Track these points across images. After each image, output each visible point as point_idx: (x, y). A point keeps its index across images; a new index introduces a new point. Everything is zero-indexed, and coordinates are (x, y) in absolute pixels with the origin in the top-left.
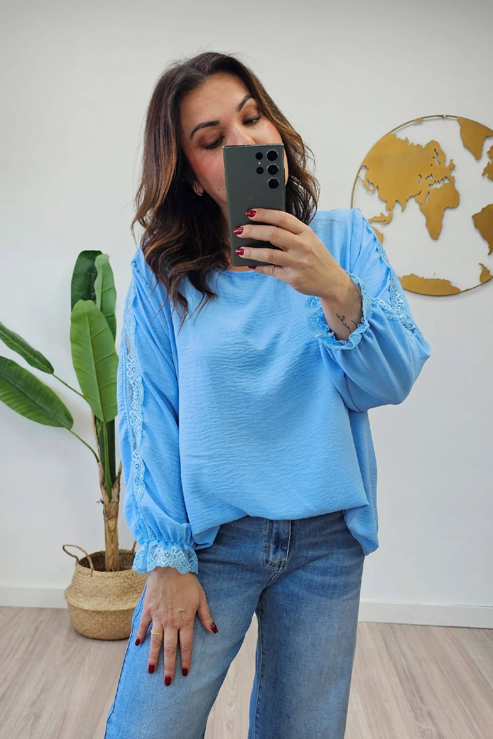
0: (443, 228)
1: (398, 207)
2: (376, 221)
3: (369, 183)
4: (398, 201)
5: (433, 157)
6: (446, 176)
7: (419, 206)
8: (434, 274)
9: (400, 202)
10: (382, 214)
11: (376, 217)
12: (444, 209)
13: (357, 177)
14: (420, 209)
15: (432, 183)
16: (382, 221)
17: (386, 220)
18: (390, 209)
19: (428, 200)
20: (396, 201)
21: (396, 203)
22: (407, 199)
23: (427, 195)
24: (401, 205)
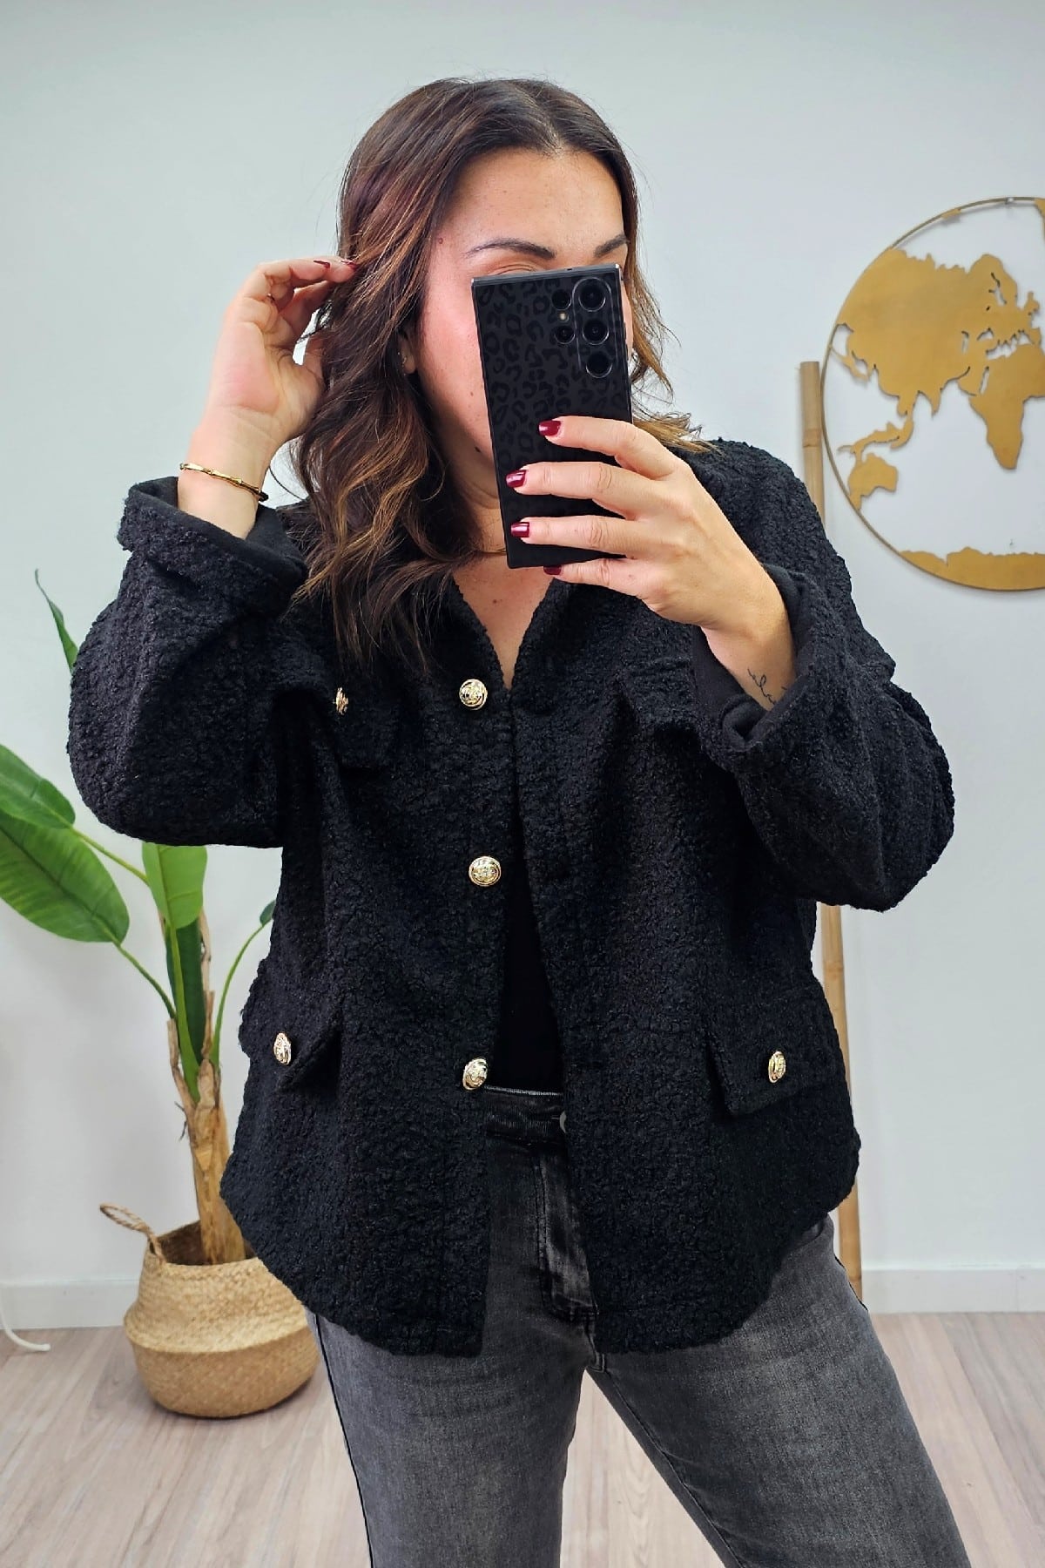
0: (1024, 443)
1: (923, 407)
2: (877, 441)
3: (854, 360)
4: (924, 394)
5: (990, 291)
6: (1022, 328)
7: (970, 400)
8: (1012, 544)
9: (924, 392)
10: (890, 426)
11: (877, 432)
12: (1025, 402)
13: (830, 349)
14: (973, 406)
15: (992, 348)
16: (891, 441)
17: (898, 438)
18: (906, 412)
19: (988, 384)
20: (919, 392)
21: (918, 395)
22: (942, 387)
23: (984, 375)
24: (930, 401)
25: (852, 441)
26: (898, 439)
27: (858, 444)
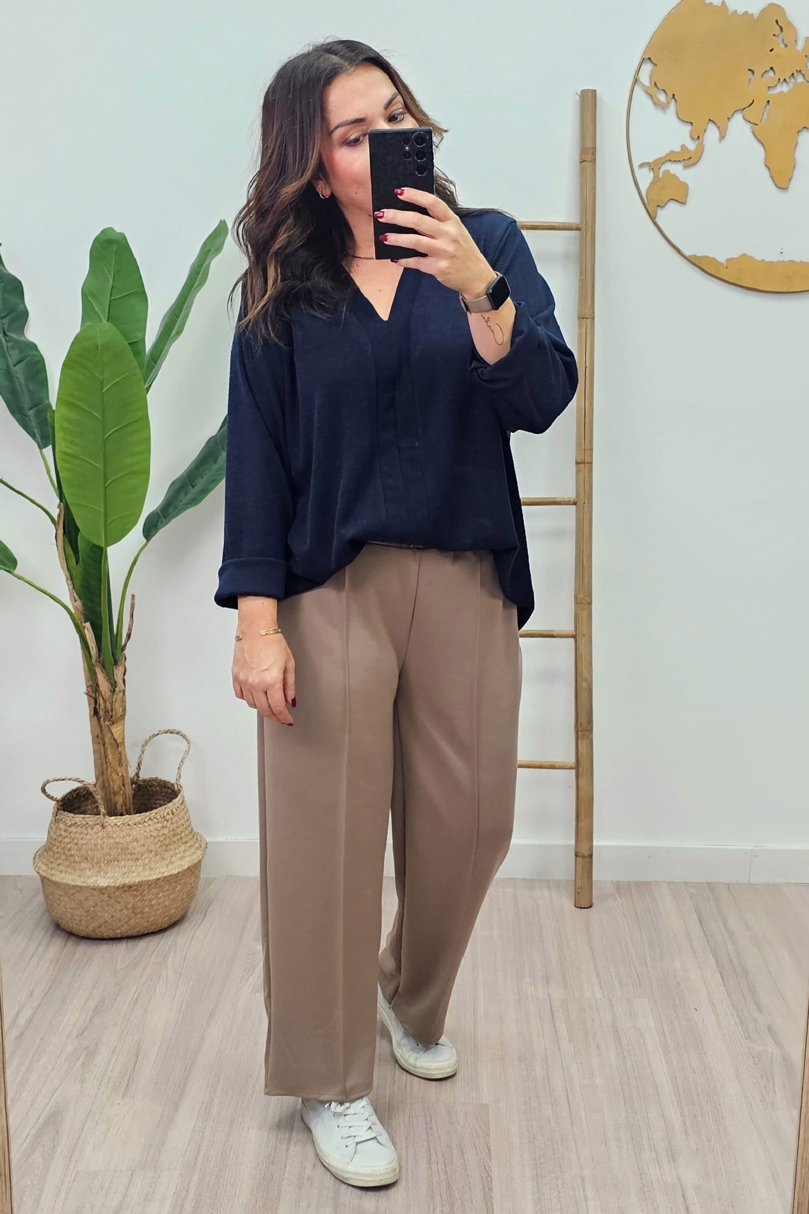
0: (797, 167)
1: (712, 132)
2: (672, 160)
3: (655, 90)
4: (713, 122)
5: (774, 35)
6: (799, 70)
7: (751, 127)
8: (782, 253)
9: (716, 122)
10: (683, 147)
11: (672, 152)
12: (798, 132)
13: (636, 81)
14: (753, 133)
15: (773, 85)
16: (684, 160)
17: (691, 158)
18: (697, 138)
19: (767, 116)
20: (710, 120)
21: (708, 124)
22: (730, 117)
23: (765, 107)
24: (719, 128)
25: (651, 161)
26: (689, 159)
27: (655, 161)
